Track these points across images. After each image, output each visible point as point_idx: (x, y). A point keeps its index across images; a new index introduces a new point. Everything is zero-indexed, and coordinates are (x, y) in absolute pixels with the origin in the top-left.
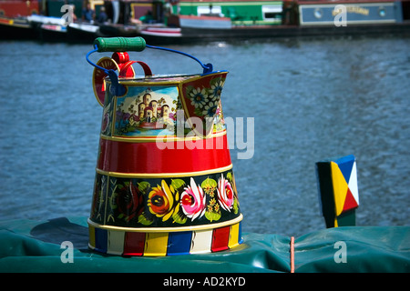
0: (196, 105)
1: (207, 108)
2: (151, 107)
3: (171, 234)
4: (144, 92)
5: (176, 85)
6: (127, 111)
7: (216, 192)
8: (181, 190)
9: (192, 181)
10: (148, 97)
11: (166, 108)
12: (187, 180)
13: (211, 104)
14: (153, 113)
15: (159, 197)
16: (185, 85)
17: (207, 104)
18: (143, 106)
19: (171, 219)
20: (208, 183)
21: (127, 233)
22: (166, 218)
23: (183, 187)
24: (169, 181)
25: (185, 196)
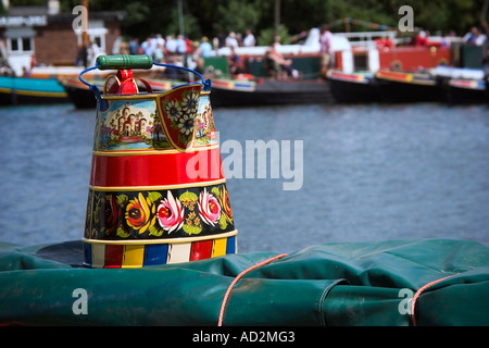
0: (172, 118)
1: (181, 120)
2: (129, 121)
3: (147, 246)
4: (123, 107)
5: (155, 98)
6: (108, 125)
7: (196, 206)
8: (157, 203)
9: (169, 194)
10: (127, 111)
11: (143, 122)
12: (164, 193)
13: (186, 117)
14: (132, 127)
15: (136, 210)
16: (162, 98)
17: (182, 117)
18: (122, 121)
19: (147, 231)
20: (188, 197)
21: (107, 246)
22: (142, 230)
23: (159, 200)
24: (145, 194)
25: (162, 209)
